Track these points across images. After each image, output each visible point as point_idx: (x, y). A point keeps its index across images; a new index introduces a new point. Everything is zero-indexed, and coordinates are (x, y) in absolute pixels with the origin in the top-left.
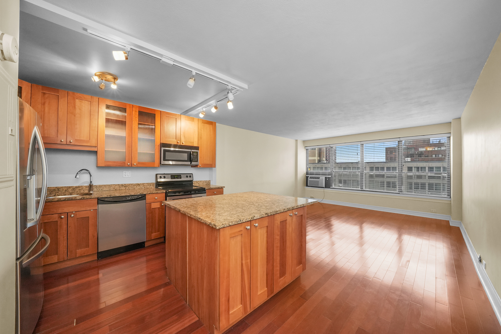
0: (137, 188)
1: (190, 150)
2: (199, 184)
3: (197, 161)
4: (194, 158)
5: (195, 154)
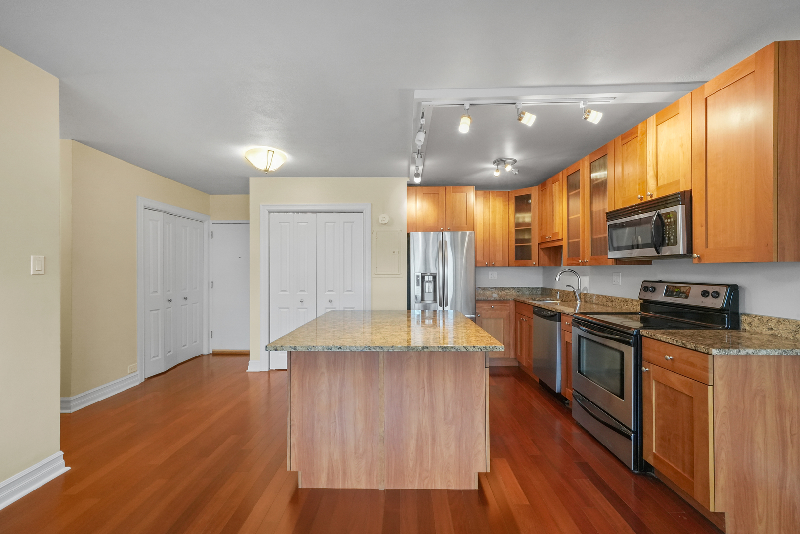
2: (771, 332)
3: (676, 243)
4: (666, 234)
5: (669, 220)
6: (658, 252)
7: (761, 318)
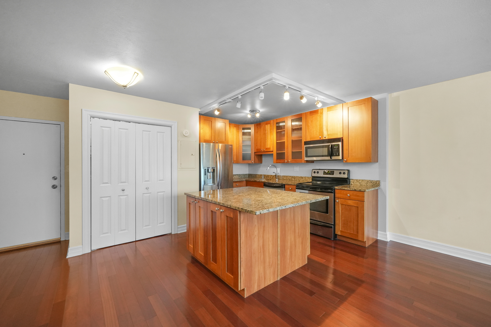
0: (301, 180)
1: (329, 144)
2: (360, 184)
3: (339, 155)
4: (335, 152)
5: (336, 147)
6: (331, 158)
7: (357, 180)
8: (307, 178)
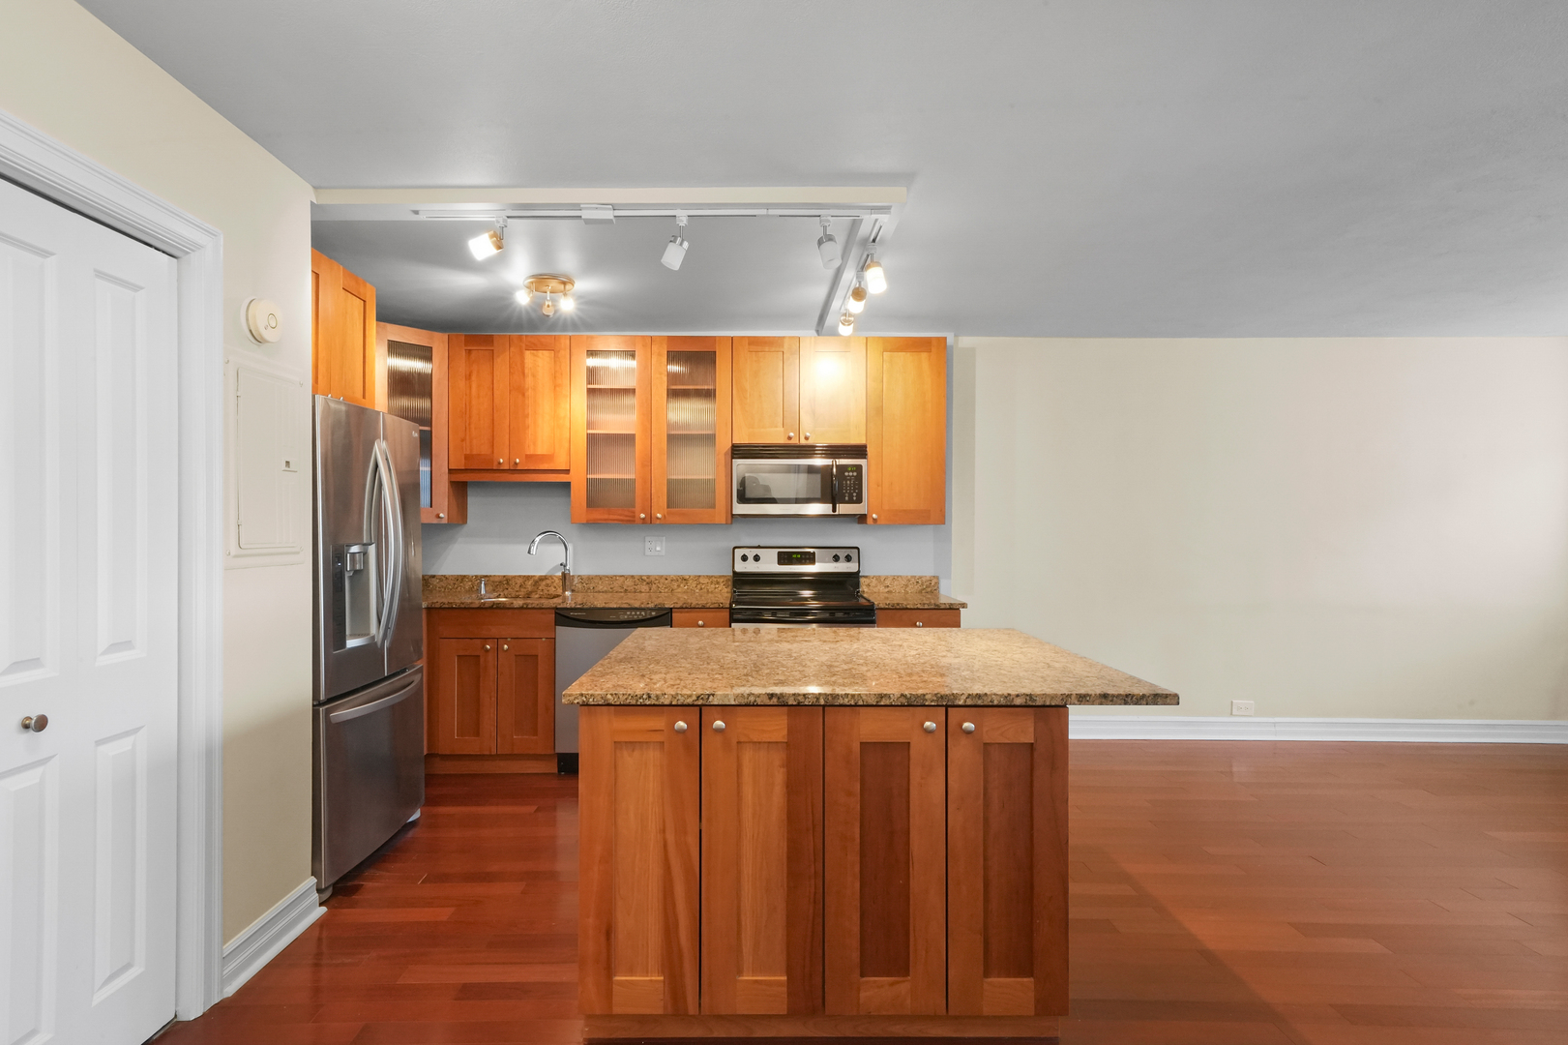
1: (828, 462)
3: (859, 500)
4: (847, 490)
5: (851, 474)
6: (834, 510)
8: (707, 581)
